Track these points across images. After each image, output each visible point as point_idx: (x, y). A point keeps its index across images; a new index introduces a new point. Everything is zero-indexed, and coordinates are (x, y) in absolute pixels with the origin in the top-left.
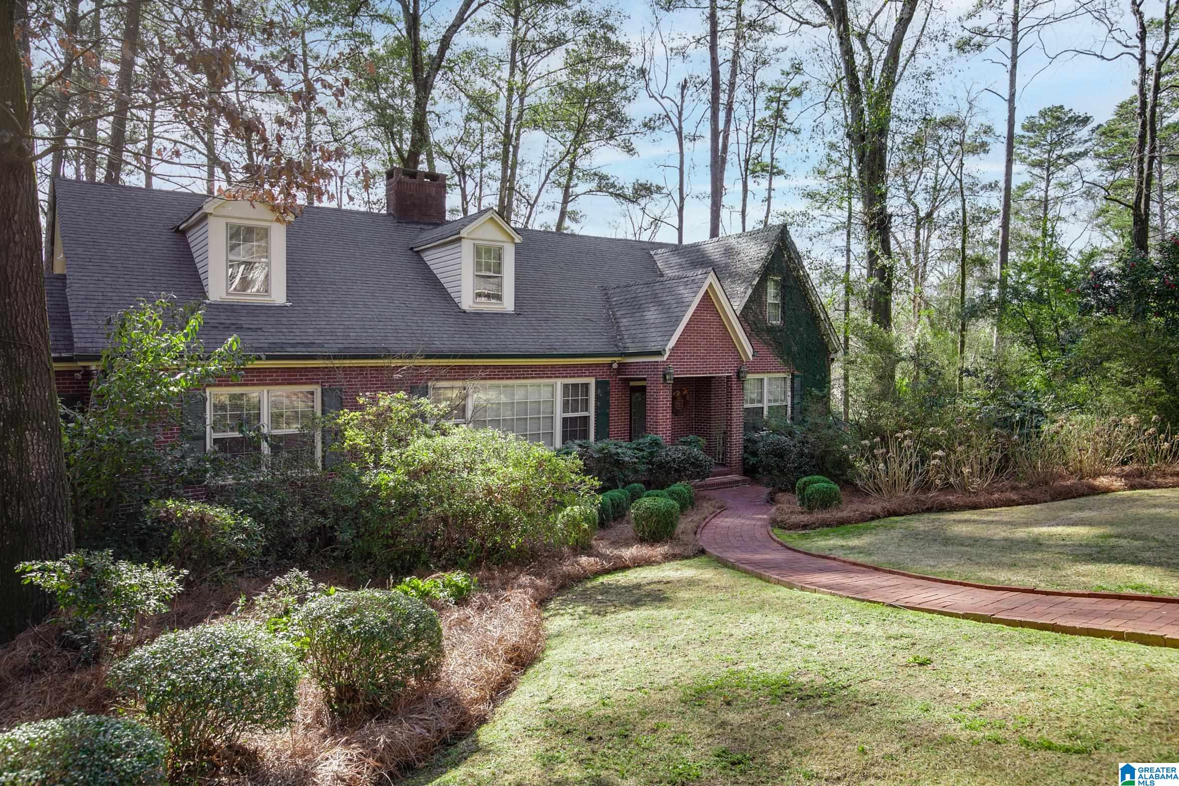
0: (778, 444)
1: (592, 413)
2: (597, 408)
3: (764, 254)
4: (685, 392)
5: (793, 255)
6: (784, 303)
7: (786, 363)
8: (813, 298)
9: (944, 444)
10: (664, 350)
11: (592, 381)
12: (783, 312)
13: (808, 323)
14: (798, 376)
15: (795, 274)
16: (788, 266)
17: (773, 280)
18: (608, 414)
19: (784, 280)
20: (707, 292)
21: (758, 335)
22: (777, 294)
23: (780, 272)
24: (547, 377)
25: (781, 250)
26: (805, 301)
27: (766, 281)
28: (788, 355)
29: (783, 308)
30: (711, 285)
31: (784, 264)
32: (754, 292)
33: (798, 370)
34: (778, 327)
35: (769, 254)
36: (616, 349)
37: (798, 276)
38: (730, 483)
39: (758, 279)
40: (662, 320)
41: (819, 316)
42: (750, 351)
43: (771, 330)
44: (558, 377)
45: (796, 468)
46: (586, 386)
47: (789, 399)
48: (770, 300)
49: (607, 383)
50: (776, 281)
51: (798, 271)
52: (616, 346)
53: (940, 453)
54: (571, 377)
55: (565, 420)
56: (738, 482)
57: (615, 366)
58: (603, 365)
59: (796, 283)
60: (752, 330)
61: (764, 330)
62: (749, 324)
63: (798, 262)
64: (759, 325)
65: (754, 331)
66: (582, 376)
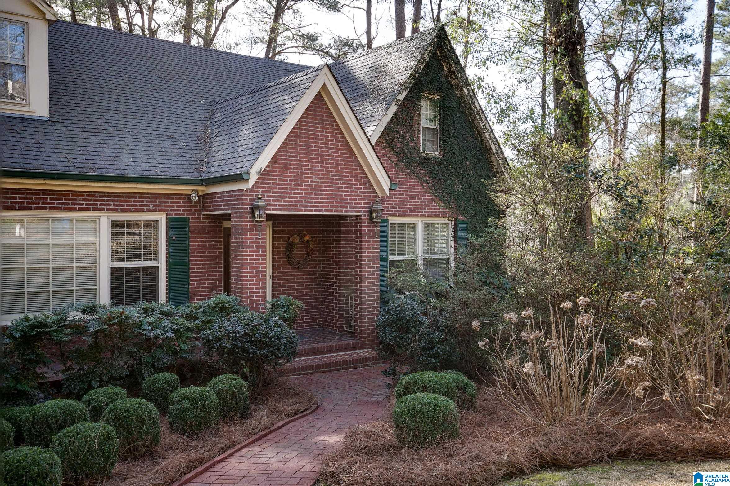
0: (400, 312)
1: (162, 263)
2: (169, 256)
3: (413, 63)
4: (307, 238)
5: (454, 68)
6: (443, 129)
7: (447, 205)
8: (482, 125)
9: (649, 321)
10: (248, 173)
11: (162, 219)
12: (443, 140)
13: (475, 156)
14: (464, 222)
15: (457, 92)
16: (449, 82)
17: (429, 99)
18: (187, 264)
19: (443, 99)
20: (319, 95)
21: (407, 168)
22: (436, 117)
23: (438, 89)
24: (81, 209)
25: (439, 61)
26: (472, 128)
27: (419, 99)
28: (450, 194)
29: (442, 135)
30: (324, 86)
31: (443, 80)
32: (400, 107)
33: (463, 215)
34: (435, 158)
35: (420, 62)
36: (196, 174)
37: (462, 96)
38: (354, 361)
39: (405, 93)
40: (256, 135)
41: (490, 149)
42: (385, 183)
43: (426, 162)
44: (102, 210)
45: (423, 348)
46: (153, 225)
47: (452, 250)
48: (425, 123)
49: (184, 222)
50: (432, 101)
51: (462, 90)
52: (198, 171)
53: (642, 342)
54: (123, 210)
55: (115, 272)
56: (367, 359)
57: (194, 198)
58: (178, 196)
59: (460, 104)
60: (399, 161)
61: (416, 162)
62: (395, 152)
63: (461, 77)
64: (409, 155)
65: (402, 161)
66: (142, 211)
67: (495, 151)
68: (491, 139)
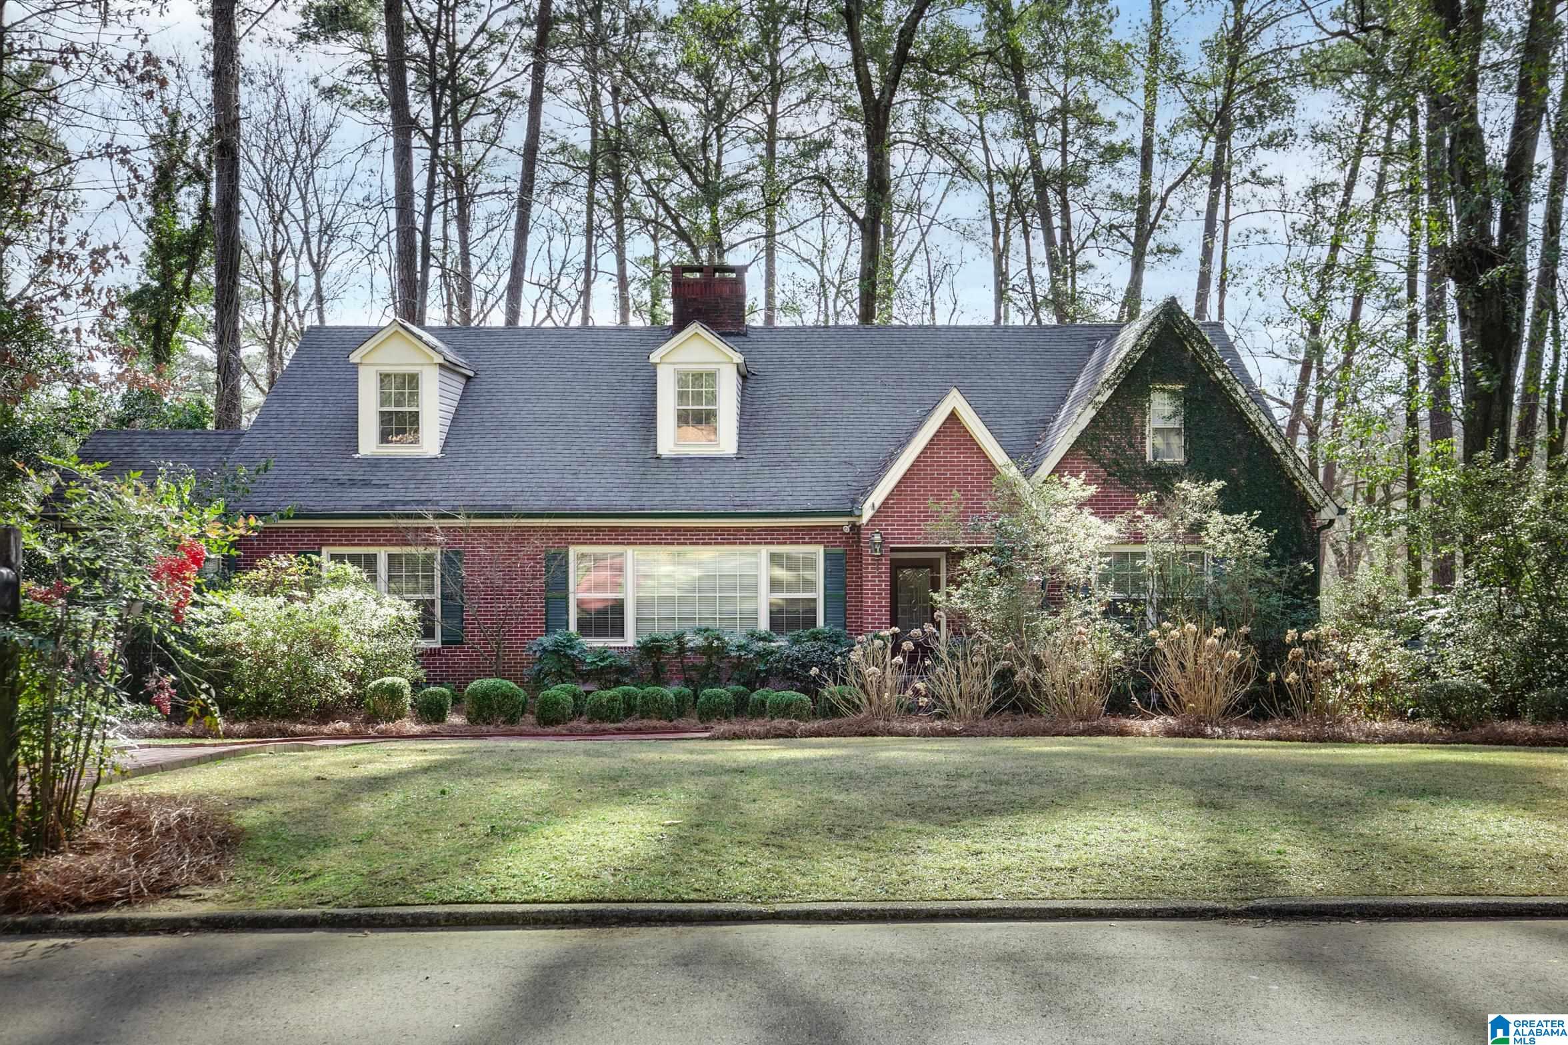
1: (819, 595)
2: (826, 588)
6: (1190, 427)
11: (821, 551)
12: (1189, 443)
17: (1163, 391)
18: (843, 597)
19: (1190, 388)
21: (1124, 483)
22: (1176, 413)
23: (1180, 377)
27: (1144, 394)
29: (1188, 435)
30: (955, 411)
31: (1186, 364)
32: (1103, 409)
35: (1133, 350)
36: (849, 504)
46: (813, 558)
48: (1157, 423)
49: (840, 554)
50: (1171, 392)
55: (772, 604)
57: (847, 529)
58: (835, 528)
60: (1109, 475)
61: (1139, 474)
62: (1103, 465)
63: (1210, 357)
64: (1126, 466)
65: (1114, 475)
66: (798, 543)
67: (1279, 451)
68: (1269, 434)
